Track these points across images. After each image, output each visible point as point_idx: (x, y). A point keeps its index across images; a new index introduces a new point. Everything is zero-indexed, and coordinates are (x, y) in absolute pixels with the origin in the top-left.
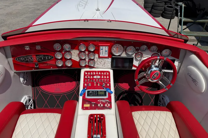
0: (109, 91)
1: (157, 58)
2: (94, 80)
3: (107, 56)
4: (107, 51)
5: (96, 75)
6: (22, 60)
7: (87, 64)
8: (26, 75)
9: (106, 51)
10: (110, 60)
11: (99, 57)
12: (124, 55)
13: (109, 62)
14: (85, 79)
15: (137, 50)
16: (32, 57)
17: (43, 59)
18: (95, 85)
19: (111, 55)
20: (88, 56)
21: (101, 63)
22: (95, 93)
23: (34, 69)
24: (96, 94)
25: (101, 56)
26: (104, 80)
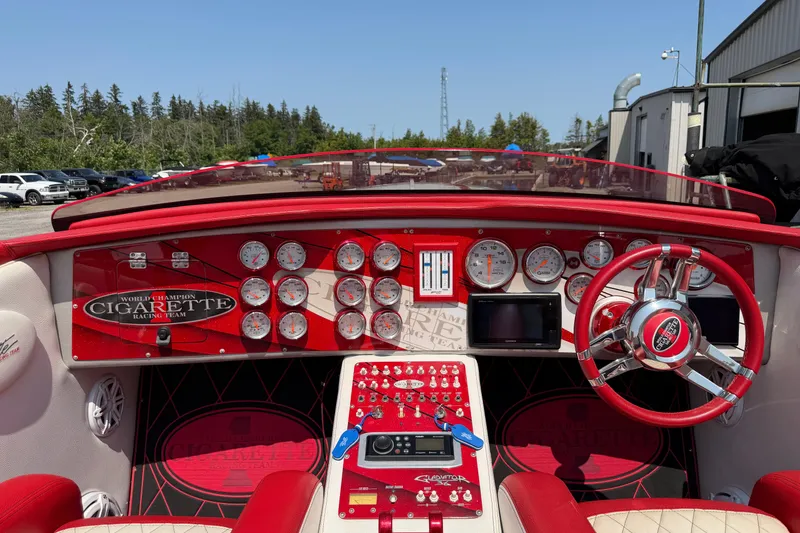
0: (464, 435)
1: (661, 251)
2: (398, 395)
3: (449, 292)
4: (448, 272)
5: (404, 376)
6: (110, 312)
7: (368, 333)
8: (114, 400)
9: (445, 272)
10: (461, 311)
11: (419, 300)
12: (518, 288)
13: (458, 321)
14: (355, 390)
15: (572, 263)
16: (151, 300)
17: (191, 309)
18: (401, 415)
19: (464, 287)
20: (372, 296)
21: (424, 329)
22: (399, 445)
23: (152, 356)
24: (404, 447)
25: (423, 293)
26: (440, 397)
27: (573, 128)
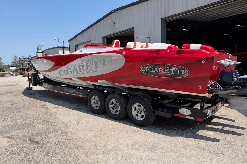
27: (14, 59)
